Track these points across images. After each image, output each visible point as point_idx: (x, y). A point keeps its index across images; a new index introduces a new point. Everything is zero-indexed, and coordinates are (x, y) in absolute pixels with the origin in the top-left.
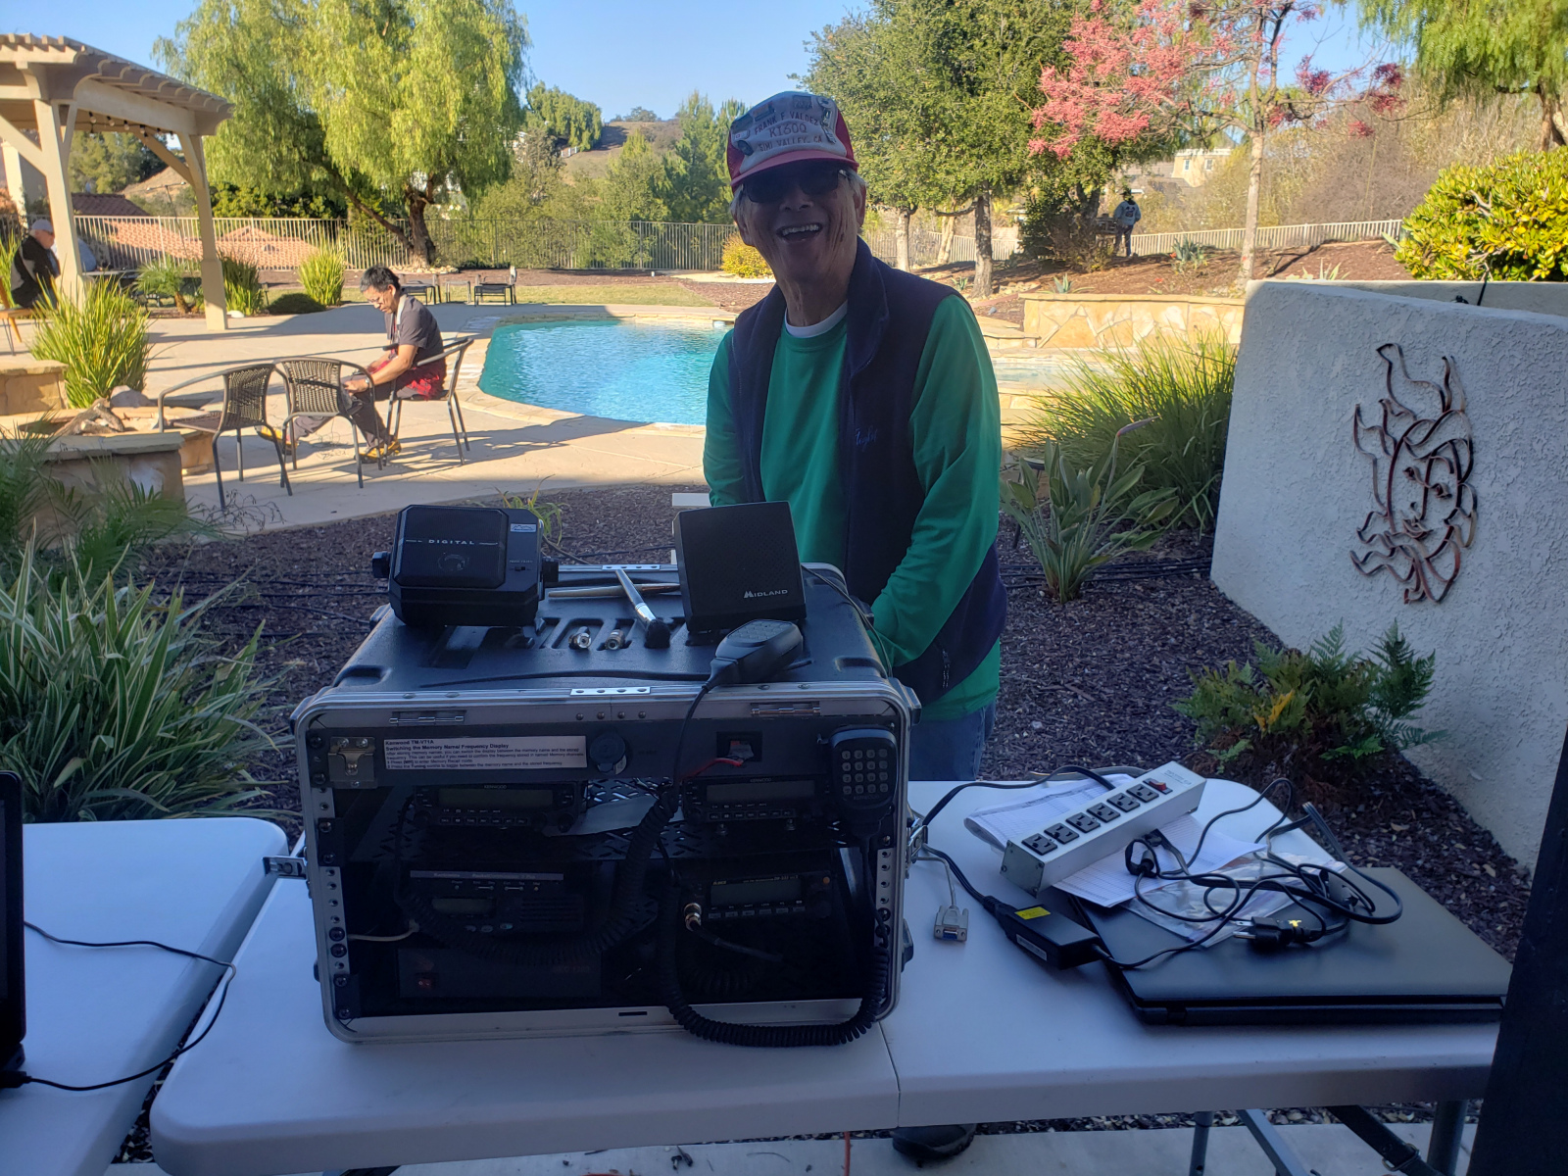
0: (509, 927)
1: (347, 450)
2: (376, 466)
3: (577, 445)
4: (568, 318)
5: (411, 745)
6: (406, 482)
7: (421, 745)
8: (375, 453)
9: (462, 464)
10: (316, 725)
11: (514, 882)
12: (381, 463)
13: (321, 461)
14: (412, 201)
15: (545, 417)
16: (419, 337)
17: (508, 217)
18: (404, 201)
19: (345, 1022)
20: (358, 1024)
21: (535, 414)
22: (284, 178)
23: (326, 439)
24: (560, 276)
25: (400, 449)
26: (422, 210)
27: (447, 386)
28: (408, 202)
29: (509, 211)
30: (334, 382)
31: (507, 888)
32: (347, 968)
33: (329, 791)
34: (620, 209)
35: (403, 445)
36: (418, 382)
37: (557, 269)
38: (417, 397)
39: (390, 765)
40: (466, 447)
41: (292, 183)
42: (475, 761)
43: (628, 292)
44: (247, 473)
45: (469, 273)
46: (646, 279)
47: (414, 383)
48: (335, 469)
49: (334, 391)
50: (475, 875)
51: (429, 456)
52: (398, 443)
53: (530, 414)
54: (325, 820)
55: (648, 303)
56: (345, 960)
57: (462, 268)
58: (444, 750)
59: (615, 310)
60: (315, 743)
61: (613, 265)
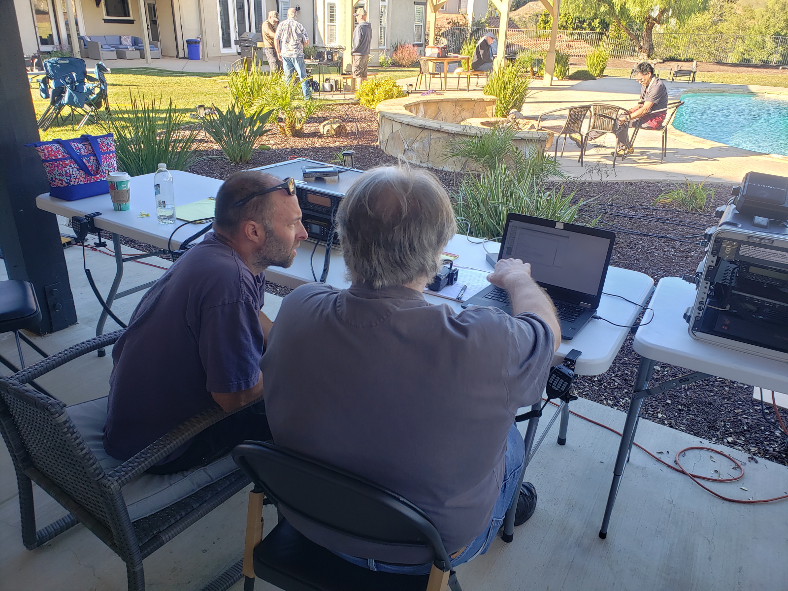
0: (762, 317)
1: (607, 149)
2: (621, 158)
3: (724, 161)
4: (724, 92)
5: (750, 248)
6: (634, 168)
7: (753, 249)
8: (622, 152)
9: (662, 163)
10: (719, 235)
11: (769, 303)
12: (623, 157)
13: (596, 153)
14: (648, 23)
15: (707, 145)
16: (656, 98)
17: (697, 32)
18: (644, 22)
19: (694, 332)
20: (698, 334)
21: (702, 142)
22: (586, 10)
23: (599, 144)
24: (721, 67)
25: (633, 152)
26: (652, 28)
27: (664, 124)
28: (646, 23)
29: (698, 29)
30: (614, 117)
31: (766, 304)
32: (701, 315)
33: (716, 257)
34: (768, 28)
35: (635, 150)
36: (651, 121)
37: (720, 63)
38: (649, 128)
39: (740, 253)
40: (664, 155)
41: (590, 13)
42: (772, 258)
43: (763, 78)
44: (565, 154)
45: (668, 63)
46: (775, 71)
47: (649, 121)
48: (602, 157)
49: (613, 121)
50: (755, 297)
51: (646, 157)
52: (633, 149)
53: (699, 142)
54: (711, 266)
55: (775, 86)
56: (701, 312)
57: (665, 60)
58: (761, 252)
59: (753, 88)
60: (718, 241)
61: (755, 61)
